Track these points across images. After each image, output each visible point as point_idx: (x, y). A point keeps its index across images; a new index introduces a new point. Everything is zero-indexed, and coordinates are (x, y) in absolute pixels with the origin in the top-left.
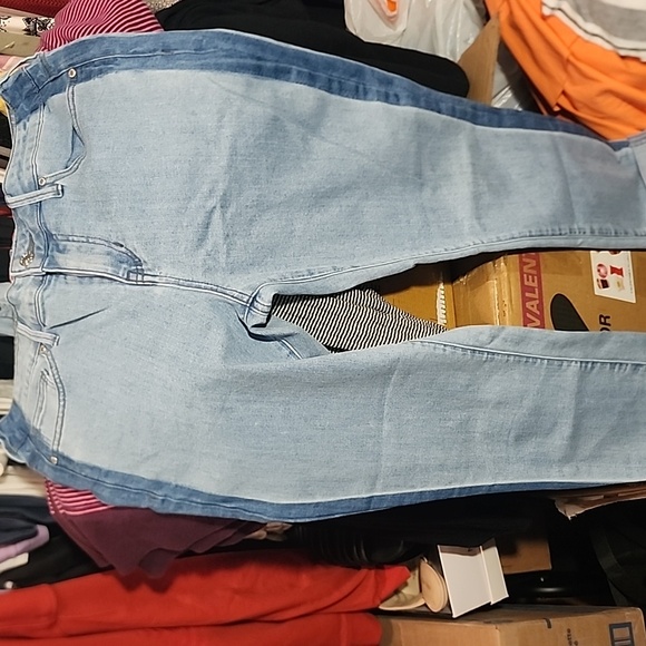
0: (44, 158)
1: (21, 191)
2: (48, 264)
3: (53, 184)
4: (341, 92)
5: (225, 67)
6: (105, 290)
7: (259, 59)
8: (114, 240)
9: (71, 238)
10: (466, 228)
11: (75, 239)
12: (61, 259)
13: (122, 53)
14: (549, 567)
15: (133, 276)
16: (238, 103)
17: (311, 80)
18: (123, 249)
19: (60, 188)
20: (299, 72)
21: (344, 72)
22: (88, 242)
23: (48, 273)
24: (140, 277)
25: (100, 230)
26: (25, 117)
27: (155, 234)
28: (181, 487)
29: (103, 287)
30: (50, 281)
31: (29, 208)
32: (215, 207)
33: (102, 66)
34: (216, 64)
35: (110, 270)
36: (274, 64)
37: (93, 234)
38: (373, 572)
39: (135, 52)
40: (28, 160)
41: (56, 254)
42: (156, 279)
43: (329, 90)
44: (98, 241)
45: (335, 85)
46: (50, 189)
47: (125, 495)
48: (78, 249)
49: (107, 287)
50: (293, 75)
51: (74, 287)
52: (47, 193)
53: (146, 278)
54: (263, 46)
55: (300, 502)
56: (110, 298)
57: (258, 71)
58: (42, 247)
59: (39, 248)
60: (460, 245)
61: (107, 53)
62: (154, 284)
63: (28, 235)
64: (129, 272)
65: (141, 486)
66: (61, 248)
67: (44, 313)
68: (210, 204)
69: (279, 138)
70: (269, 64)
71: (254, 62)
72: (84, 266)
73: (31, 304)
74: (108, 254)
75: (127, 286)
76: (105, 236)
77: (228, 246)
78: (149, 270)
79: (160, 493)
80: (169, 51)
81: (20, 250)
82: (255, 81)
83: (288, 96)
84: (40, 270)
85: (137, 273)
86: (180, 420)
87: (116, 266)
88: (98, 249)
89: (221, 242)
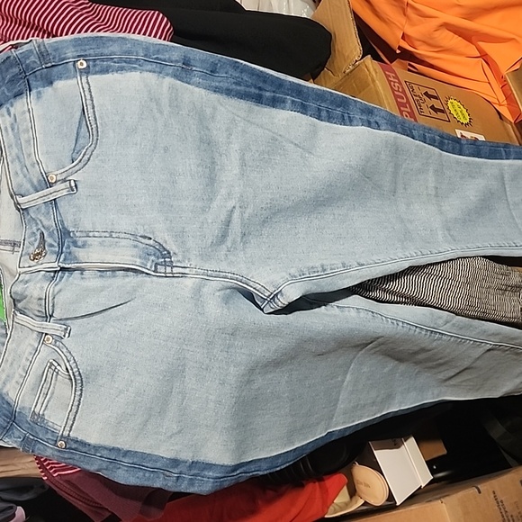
0: (47, 153)
1: (31, 190)
2: (65, 260)
3: (64, 181)
4: (330, 119)
5: (233, 93)
6: (130, 282)
7: (260, 89)
8: (142, 233)
9: (91, 234)
10: (440, 237)
11: (97, 234)
12: (81, 253)
13: (145, 56)
14: (445, 452)
15: (161, 269)
16: (242, 124)
17: (303, 109)
18: (151, 242)
19: (73, 184)
20: (293, 101)
21: (332, 103)
22: (111, 236)
23: (63, 269)
24: (169, 269)
25: (125, 224)
26: (7, 101)
27: (184, 228)
28: (197, 463)
29: (127, 280)
30: (62, 278)
31: (43, 206)
32: (234, 207)
33: (124, 64)
34: (227, 89)
35: (138, 261)
36: (272, 94)
37: (117, 228)
38: (317, 483)
39: (157, 58)
40: (29, 155)
41: (73, 249)
42: (187, 271)
43: (319, 118)
44: (123, 236)
45: (324, 114)
46: (63, 186)
47: (141, 474)
48: (101, 244)
49: (132, 279)
50: (289, 104)
51: (93, 282)
52: (60, 190)
53: (175, 270)
54: (265, 78)
55: (285, 451)
56: (135, 290)
57: (259, 99)
58: (56, 245)
59: (51, 246)
60: (441, 250)
61: (129, 53)
62: (184, 275)
63: (38, 234)
64: (157, 264)
65: (158, 465)
66: (80, 244)
67: (53, 306)
68: (230, 204)
69: (281, 155)
70: (268, 94)
71: (257, 92)
72: (109, 258)
73: (40, 299)
74: (135, 246)
75: (155, 278)
76: (131, 229)
77: (244, 244)
78: (179, 261)
79: (176, 471)
80: (188, 65)
81: (28, 247)
82: (256, 108)
83: (284, 123)
84: (56, 265)
85: (165, 265)
86: (211, 397)
87: (145, 258)
88: (124, 242)
89: (239, 240)
